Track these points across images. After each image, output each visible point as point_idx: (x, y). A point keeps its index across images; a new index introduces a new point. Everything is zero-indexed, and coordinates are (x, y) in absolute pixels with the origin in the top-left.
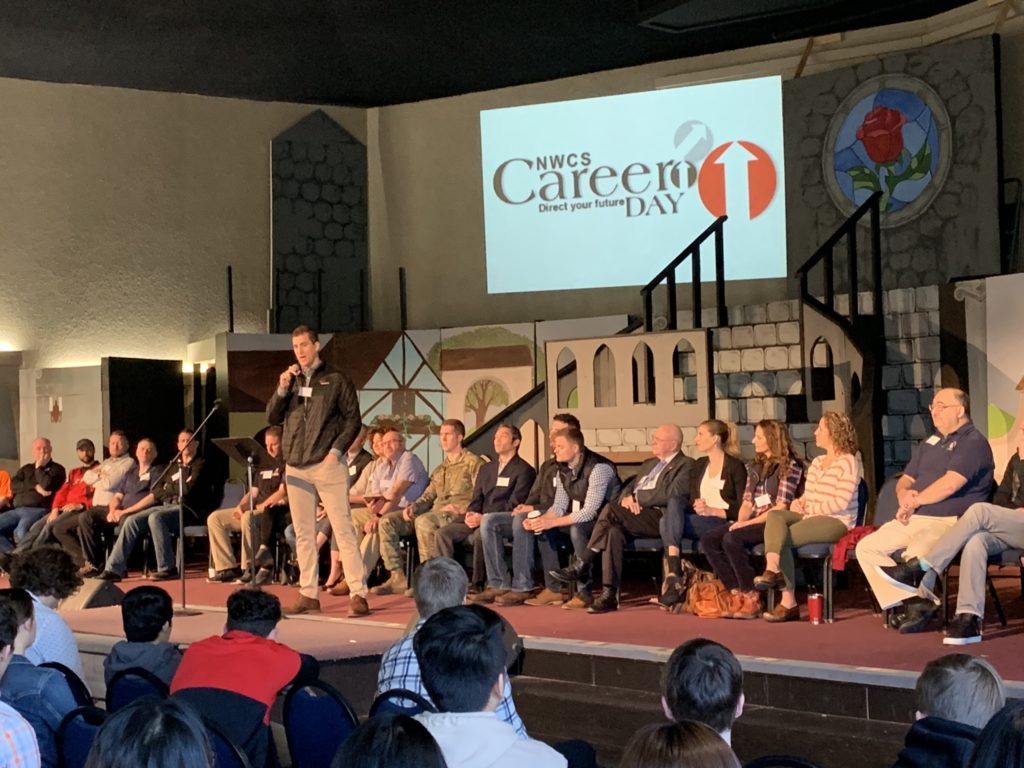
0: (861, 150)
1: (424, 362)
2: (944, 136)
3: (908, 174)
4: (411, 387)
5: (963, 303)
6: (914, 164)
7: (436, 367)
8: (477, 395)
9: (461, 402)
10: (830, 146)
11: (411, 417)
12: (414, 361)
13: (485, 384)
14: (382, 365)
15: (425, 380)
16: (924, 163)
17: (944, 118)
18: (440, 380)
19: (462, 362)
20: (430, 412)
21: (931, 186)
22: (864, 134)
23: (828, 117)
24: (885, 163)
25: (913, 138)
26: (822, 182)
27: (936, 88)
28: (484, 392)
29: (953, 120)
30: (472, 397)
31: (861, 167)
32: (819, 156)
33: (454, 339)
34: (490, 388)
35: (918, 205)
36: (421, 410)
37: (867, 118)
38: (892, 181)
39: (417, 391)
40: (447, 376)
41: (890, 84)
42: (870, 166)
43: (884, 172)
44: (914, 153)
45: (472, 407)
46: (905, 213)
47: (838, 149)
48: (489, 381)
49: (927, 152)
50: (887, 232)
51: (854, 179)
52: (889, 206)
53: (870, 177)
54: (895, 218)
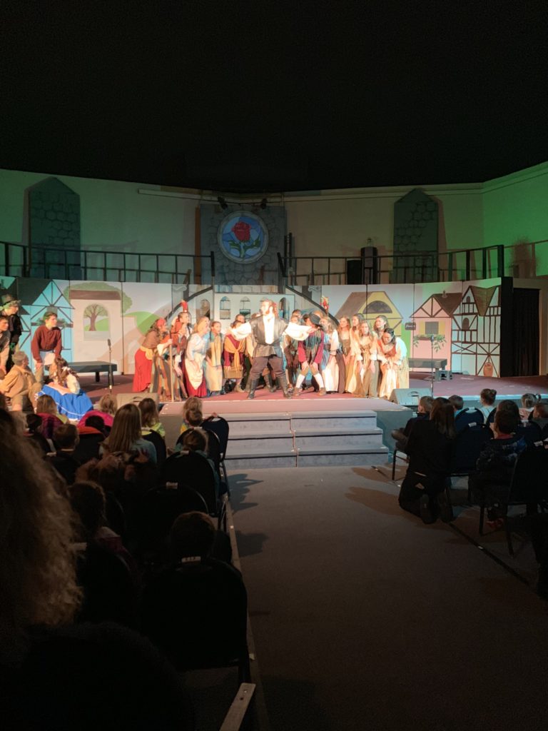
0: (233, 234)
1: (62, 295)
2: (266, 236)
3: (252, 247)
4: (56, 305)
6: (254, 244)
7: (68, 297)
8: (91, 311)
9: (82, 313)
10: (221, 230)
12: (57, 294)
13: (95, 307)
14: (42, 295)
15: (62, 303)
16: (258, 244)
17: (266, 231)
18: (70, 304)
19: (82, 296)
20: (65, 317)
21: (260, 252)
22: (235, 229)
23: (220, 221)
24: (243, 240)
25: (254, 235)
26: (217, 243)
27: (263, 219)
28: (95, 310)
29: (269, 231)
30: (88, 312)
31: (233, 241)
32: (216, 234)
33: (77, 285)
34: (98, 308)
35: (255, 258)
37: (236, 224)
38: (246, 248)
39: (58, 308)
40: (73, 302)
41: (246, 214)
42: (237, 241)
43: (242, 244)
44: (254, 239)
45: (88, 316)
46: (251, 259)
47: (224, 232)
48: (97, 305)
49: (259, 240)
50: (243, 265)
51: (231, 244)
52: (244, 256)
53: (237, 245)
54: (246, 261)
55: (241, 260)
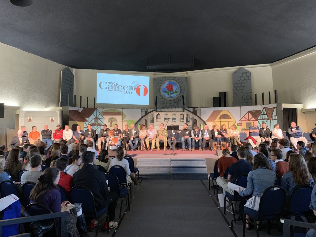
0: (166, 89)
1: (100, 114)
2: (179, 89)
3: (173, 93)
4: (98, 118)
5: (196, 111)
8: (111, 120)
9: (107, 121)
10: (161, 87)
11: (98, 123)
14: (93, 114)
16: (176, 92)
17: (179, 86)
18: (103, 117)
19: (108, 114)
20: (101, 122)
21: (177, 95)
22: (167, 87)
23: (161, 84)
24: (170, 91)
26: (160, 93)
27: (178, 83)
31: (166, 91)
32: (160, 89)
33: (106, 110)
34: (113, 119)
36: (99, 122)
37: (167, 85)
38: (171, 94)
41: (171, 81)
42: (168, 91)
43: (170, 92)
44: (175, 90)
46: (173, 98)
47: (163, 88)
50: (170, 100)
54: (171, 99)
55: (169, 98)
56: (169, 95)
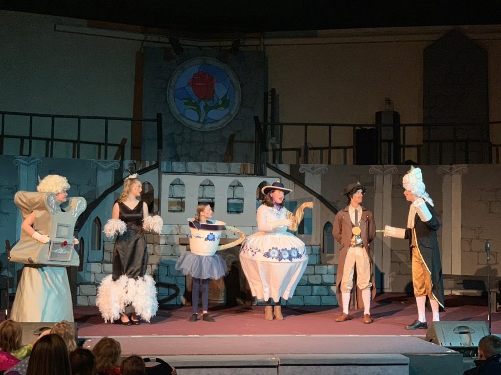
0: (190, 90)
2: (237, 92)
3: (216, 107)
6: (220, 102)
10: (173, 84)
16: (226, 103)
17: (237, 84)
21: (228, 114)
22: (193, 82)
23: (172, 71)
24: (204, 99)
25: (220, 91)
26: (166, 102)
27: (234, 69)
29: (242, 86)
31: (189, 99)
32: (165, 89)
35: (220, 123)
37: (195, 75)
38: (207, 109)
41: (208, 62)
42: (195, 99)
43: (203, 104)
44: (221, 97)
46: (214, 125)
47: (177, 87)
49: (228, 98)
50: (203, 133)
51: (186, 104)
52: (205, 120)
53: (194, 104)
54: (208, 127)
55: (199, 125)
56: (199, 112)
